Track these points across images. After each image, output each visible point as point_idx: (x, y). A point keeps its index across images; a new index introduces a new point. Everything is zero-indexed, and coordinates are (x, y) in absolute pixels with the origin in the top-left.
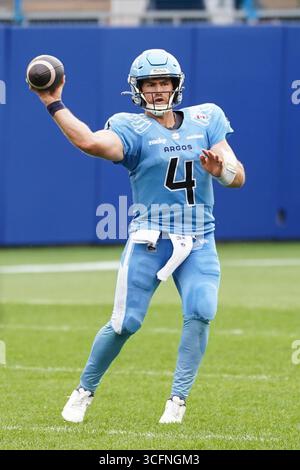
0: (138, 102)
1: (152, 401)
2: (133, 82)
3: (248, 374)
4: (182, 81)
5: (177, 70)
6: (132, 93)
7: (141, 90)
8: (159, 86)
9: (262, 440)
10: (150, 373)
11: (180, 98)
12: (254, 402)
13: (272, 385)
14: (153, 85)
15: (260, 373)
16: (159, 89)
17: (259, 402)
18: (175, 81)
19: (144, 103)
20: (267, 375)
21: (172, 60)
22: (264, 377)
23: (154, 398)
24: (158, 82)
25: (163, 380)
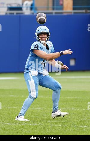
0: (38, 39)
1: (10, 115)
2: (37, 34)
3: (35, 107)
4: (50, 34)
5: (48, 31)
6: (37, 37)
7: (39, 36)
8: (43, 35)
9: (39, 125)
10: (9, 107)
11: (49, 39)
12: (36, 115)
13: (41, 110)
14: (42, 35)
15: (38, 107)
16: (44, 36)
17: (38, 115)
18: (48, 34)
19: (39, 40)
20: (40, 108)
21: (47, 29)
22: (39, 108)
23: (10, 114)
24: (43, 34)
25: (12, 109)
